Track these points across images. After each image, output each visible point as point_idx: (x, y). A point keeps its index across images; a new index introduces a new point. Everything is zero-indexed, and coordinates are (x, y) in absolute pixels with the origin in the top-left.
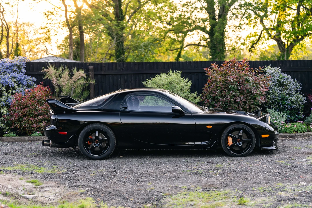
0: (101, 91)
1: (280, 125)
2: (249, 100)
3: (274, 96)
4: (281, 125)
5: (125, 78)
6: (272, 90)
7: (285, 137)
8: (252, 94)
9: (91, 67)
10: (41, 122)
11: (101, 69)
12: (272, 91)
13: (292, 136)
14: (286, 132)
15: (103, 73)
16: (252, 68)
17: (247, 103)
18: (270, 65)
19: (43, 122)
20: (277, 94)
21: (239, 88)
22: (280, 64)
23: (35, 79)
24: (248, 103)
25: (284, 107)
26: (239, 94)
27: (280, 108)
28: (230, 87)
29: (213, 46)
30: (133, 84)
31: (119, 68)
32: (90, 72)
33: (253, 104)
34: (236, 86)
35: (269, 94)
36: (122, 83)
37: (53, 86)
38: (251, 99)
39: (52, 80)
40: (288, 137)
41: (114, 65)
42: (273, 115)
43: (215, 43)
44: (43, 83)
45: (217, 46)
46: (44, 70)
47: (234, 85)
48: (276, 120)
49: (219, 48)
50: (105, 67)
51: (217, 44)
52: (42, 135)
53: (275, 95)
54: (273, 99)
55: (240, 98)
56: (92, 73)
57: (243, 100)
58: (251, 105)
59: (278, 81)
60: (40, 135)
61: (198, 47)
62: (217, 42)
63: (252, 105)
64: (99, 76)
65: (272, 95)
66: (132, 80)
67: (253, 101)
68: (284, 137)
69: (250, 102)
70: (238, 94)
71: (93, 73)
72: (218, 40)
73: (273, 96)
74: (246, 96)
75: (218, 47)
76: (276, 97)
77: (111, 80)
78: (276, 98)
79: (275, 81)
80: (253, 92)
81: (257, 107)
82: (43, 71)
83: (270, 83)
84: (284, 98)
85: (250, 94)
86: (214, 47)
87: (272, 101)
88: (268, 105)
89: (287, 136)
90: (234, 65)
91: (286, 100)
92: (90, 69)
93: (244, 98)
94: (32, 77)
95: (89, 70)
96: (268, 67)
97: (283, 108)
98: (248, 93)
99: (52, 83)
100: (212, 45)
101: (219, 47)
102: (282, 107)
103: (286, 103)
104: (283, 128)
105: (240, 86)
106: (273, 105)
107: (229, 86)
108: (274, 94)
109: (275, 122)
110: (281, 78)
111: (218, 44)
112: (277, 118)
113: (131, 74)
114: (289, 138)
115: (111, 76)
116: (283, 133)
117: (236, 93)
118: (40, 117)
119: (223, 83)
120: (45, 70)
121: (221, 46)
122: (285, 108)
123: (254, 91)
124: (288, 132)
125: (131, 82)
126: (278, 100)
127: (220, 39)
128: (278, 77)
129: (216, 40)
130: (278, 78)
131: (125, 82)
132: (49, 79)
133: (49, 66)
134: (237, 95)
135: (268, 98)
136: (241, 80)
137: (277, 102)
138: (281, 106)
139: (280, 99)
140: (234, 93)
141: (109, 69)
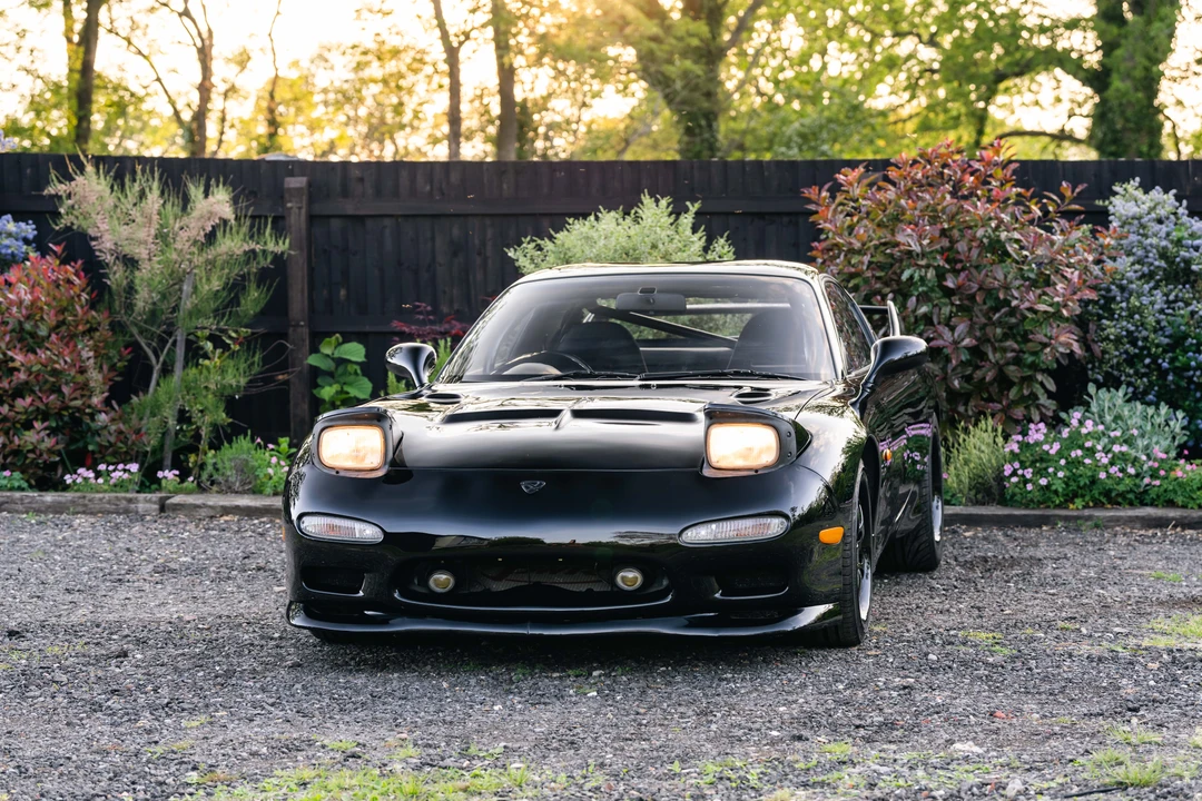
0: (343, 292)
1: (1145, 467)
2: (1001, 341)
3: (1137, 327)
4: (1150, 468)
5: (456, 232)
6: (1128, 300)
7: (1161, 523)
8: (1013, 311)
9: (296, 182)
10: (28, 426)
11: (345, 193)
12: (1124, 305)
13: (1196, 523)
14: (1171, 504)
15: (350, 210)
16: (1028, 190)
17: (986, 354)
18: (1138, 179)
19: (38, 425)
20: (1151, 320)
21: (950, 283)
22: (1195, 175)
23: (29, 229)
24: (991, 356)
25: (1184, 384)
26: (951, 312)
27: (1164, 387)
28: (905, 276)
29: (1109, 136)
30: (490, 262)
31: (428, 188)
32: (289, 205)
33: (1017, 361)
34: (931, 274)
35: (1111, 318)
36: (440, 259)
37: (102, 265)
38: (1005, 337)
39: (92, 232)
40: (1175, 527)
41: (404, 174)
42: (1117, 418)
43: (1119, 126)
44: (63, 252)
45: (1129, 137)
46: (56, 188)
47: (922, 266)
48: (1129, 441)
49: (1134, 146)
50: (361, 180)
51: (1124, 129)
52: (25, 485)
53: (1142, 325)
54: (1133, 343)
55: (952, 329)
56: (300, 208)
57: (967, 342)
58: (1008, 364)
59: (1163, 255)
60: (16, 484)
61: (1059, 146)
62: (1127, 120)
63: (1012, 368)
64: (336, 224)
65: (1124, 323)
66: (483, 244)
67: (1016, 346)
68: (1156, 527)
69: (1004, 350)
70: (946, 310)
71: (303, 211)
72: (1129, 113)
73: (1133, 328)
74: (983, 320)
75: (1130, 146)
76: (1144, 333)
77: (389, 244)
78: (1145, 339)
79: (1147, 257)
80: (1014, 303)
81: (1039, 377)
82: (50, 190)
83: (1124, 263)
84: (1186, 336)
85: (1006, 315)
86: (1115, 141)
87: (1126, 352)
88: (1107, 372)
89: (1173, 519)
90: (942, 173)
91: (1194, 348)
92: (289, 190)
93: (970, 333)
94: (16, 220)
95: (287, 196)
96: (1125, 189)
97: (1178, 386)
98: (996, 310)
99: (92, 251)
100: (1105, 135)
101: (1136, 141)
102: (1173, 381)
103: (1193, 363)
104: (1157, 482)
105: (956, 272)
106: (1131, 371)
107: (902, 272)
108: (1137, 317)
109: (1123, 454)
110: (1179, 243)
111: (1131, 129)
112: (1135, 432)
113: (484, 215)
114: (1179, 529)
115: (387, 222)
116: (1157, 506)
117: (934, 306)
118: (21, 404)
119: (879, 258)
120: (61, 188)
121: (1146, 140)
122: (1192, 387)
123: (1025, 300)
124: (1179, 500)
125: (479, 254)
126: (1157, 346)
127: (1137, 107)
128: (1163, 234)
129: (1123, 113)
130: (1164, 243)
131: (455, 254)
132: (75, 227)
133: (81, 168)
134: (939, 314)
135: (1107, 338)
136: (962, 246)
137: (1149, 355)
138: (1170, 378)
139: (1166, 341)
140: (924, 309)
141: (378, 193)
